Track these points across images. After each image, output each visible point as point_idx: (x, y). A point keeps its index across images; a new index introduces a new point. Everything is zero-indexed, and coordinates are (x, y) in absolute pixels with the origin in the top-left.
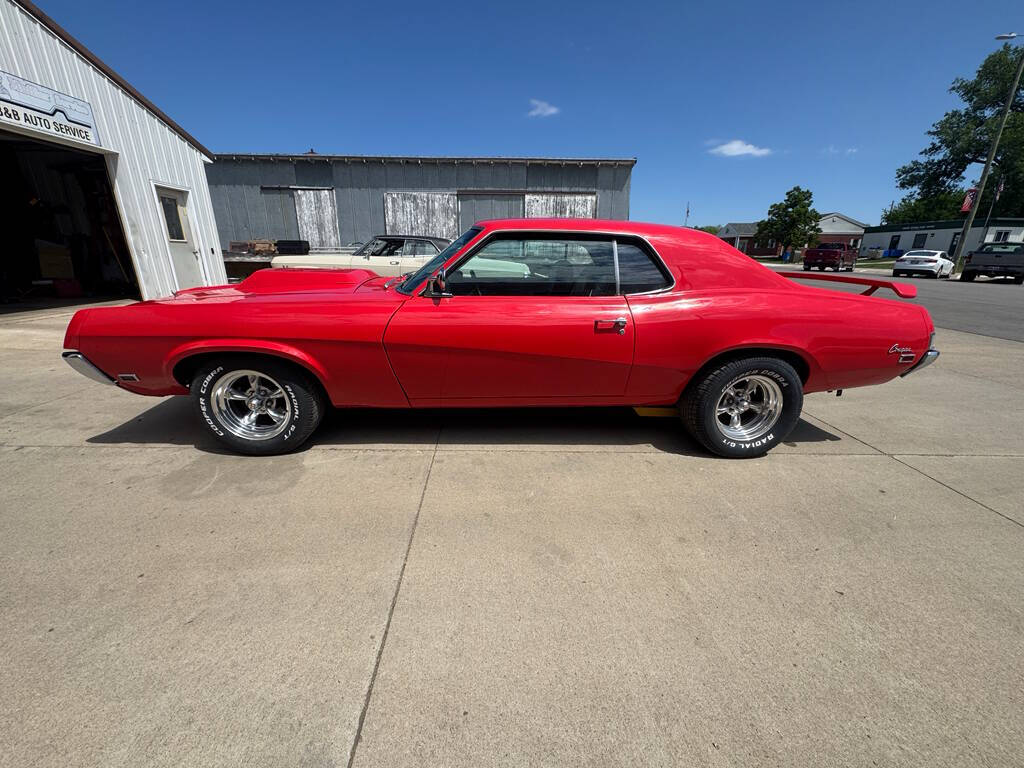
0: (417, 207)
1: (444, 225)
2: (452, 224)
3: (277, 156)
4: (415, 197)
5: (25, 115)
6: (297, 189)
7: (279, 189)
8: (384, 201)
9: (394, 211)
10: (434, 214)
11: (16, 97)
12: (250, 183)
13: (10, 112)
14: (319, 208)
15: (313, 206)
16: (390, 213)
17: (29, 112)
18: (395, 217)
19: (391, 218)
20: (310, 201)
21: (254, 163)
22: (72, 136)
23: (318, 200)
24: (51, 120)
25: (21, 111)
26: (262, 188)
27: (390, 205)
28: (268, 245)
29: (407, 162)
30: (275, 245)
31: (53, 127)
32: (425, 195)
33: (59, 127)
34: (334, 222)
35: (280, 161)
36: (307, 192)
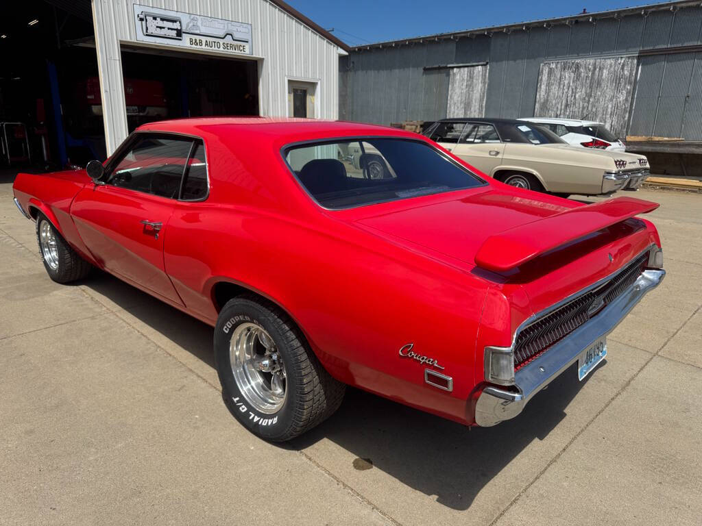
0: (578, 77)
1: (611, 100)
2: (622, 98)
3: (441, 36)
4: (577, 64)
5: (206, 41)
6: (453, 68)
7: (440, 68)
8: (539, 73)
9: (548, 85)
10: (599, 84)
11: (203, 30)
12: (416, 66)
13: (198, 41)
14: (470, 86)
15: (465, 84)
16: (543, 87)
17: (209, 39)
18: (548, 92)
19: (543, 93)
20: (463, 79)
21: (423, 44)
22: (234, 51)
23: (471, 77)
24: (221, 41)
25: (204, 39)
26: (425, 69)
27: (545, 77)
28: (414, 127)
29: (577, 22)
30: (421, 126)
31: (222, 46)
32: (592, 61)
33: (226, 46)
34: (481, 100)
35: (445, 39)
36: (462, 69)
